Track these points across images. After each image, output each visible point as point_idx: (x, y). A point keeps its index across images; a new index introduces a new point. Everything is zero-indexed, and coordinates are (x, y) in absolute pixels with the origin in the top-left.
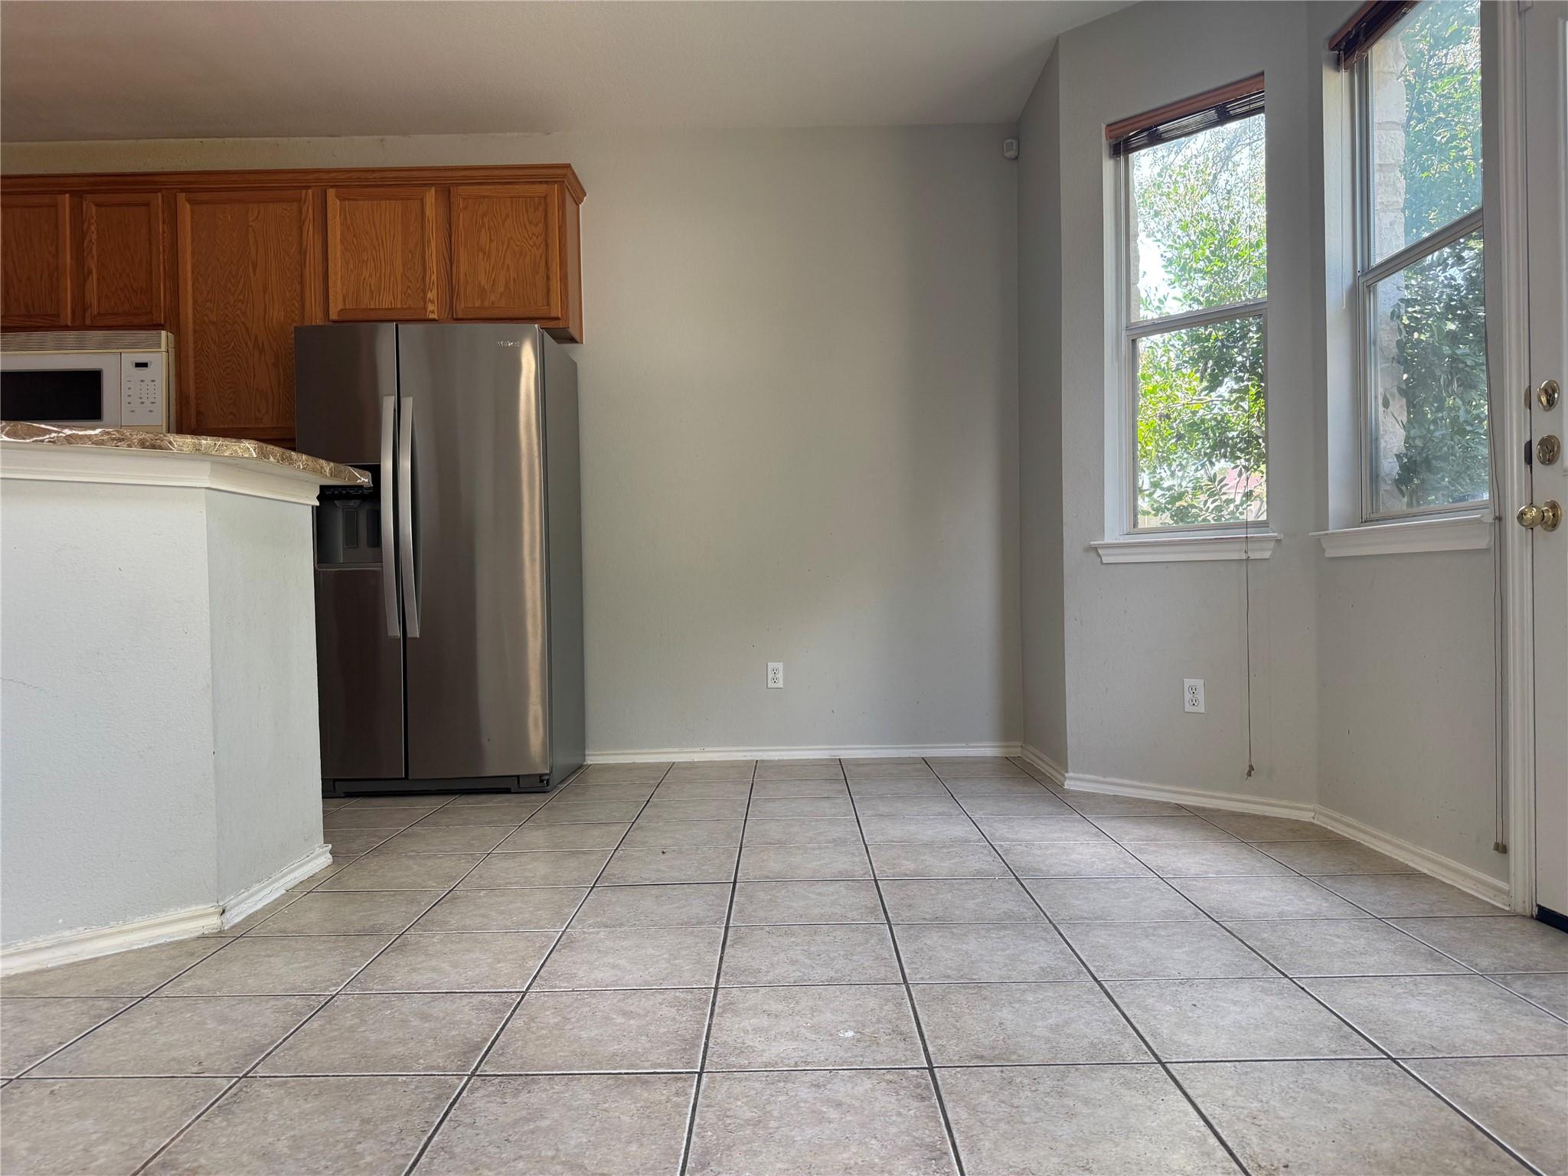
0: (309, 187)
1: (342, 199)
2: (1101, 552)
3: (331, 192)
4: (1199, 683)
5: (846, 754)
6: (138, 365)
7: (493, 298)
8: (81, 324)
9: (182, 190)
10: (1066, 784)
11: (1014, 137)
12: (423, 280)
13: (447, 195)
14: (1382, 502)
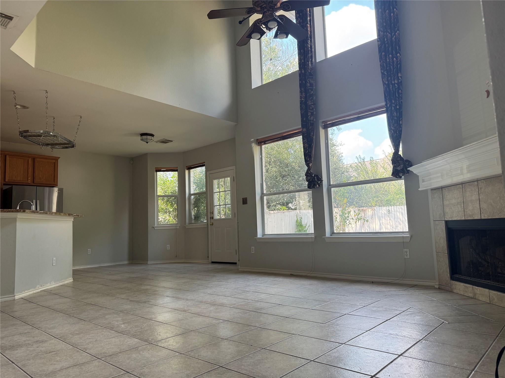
1: (9, 157)
2: (155, 228)
3: (7, 156)
4: (169, 245)
7: (42, 180)
10: (148, 263)
11: (132, 160)
12: (28, 175)
13: (34, 159)
14: (192, 221)
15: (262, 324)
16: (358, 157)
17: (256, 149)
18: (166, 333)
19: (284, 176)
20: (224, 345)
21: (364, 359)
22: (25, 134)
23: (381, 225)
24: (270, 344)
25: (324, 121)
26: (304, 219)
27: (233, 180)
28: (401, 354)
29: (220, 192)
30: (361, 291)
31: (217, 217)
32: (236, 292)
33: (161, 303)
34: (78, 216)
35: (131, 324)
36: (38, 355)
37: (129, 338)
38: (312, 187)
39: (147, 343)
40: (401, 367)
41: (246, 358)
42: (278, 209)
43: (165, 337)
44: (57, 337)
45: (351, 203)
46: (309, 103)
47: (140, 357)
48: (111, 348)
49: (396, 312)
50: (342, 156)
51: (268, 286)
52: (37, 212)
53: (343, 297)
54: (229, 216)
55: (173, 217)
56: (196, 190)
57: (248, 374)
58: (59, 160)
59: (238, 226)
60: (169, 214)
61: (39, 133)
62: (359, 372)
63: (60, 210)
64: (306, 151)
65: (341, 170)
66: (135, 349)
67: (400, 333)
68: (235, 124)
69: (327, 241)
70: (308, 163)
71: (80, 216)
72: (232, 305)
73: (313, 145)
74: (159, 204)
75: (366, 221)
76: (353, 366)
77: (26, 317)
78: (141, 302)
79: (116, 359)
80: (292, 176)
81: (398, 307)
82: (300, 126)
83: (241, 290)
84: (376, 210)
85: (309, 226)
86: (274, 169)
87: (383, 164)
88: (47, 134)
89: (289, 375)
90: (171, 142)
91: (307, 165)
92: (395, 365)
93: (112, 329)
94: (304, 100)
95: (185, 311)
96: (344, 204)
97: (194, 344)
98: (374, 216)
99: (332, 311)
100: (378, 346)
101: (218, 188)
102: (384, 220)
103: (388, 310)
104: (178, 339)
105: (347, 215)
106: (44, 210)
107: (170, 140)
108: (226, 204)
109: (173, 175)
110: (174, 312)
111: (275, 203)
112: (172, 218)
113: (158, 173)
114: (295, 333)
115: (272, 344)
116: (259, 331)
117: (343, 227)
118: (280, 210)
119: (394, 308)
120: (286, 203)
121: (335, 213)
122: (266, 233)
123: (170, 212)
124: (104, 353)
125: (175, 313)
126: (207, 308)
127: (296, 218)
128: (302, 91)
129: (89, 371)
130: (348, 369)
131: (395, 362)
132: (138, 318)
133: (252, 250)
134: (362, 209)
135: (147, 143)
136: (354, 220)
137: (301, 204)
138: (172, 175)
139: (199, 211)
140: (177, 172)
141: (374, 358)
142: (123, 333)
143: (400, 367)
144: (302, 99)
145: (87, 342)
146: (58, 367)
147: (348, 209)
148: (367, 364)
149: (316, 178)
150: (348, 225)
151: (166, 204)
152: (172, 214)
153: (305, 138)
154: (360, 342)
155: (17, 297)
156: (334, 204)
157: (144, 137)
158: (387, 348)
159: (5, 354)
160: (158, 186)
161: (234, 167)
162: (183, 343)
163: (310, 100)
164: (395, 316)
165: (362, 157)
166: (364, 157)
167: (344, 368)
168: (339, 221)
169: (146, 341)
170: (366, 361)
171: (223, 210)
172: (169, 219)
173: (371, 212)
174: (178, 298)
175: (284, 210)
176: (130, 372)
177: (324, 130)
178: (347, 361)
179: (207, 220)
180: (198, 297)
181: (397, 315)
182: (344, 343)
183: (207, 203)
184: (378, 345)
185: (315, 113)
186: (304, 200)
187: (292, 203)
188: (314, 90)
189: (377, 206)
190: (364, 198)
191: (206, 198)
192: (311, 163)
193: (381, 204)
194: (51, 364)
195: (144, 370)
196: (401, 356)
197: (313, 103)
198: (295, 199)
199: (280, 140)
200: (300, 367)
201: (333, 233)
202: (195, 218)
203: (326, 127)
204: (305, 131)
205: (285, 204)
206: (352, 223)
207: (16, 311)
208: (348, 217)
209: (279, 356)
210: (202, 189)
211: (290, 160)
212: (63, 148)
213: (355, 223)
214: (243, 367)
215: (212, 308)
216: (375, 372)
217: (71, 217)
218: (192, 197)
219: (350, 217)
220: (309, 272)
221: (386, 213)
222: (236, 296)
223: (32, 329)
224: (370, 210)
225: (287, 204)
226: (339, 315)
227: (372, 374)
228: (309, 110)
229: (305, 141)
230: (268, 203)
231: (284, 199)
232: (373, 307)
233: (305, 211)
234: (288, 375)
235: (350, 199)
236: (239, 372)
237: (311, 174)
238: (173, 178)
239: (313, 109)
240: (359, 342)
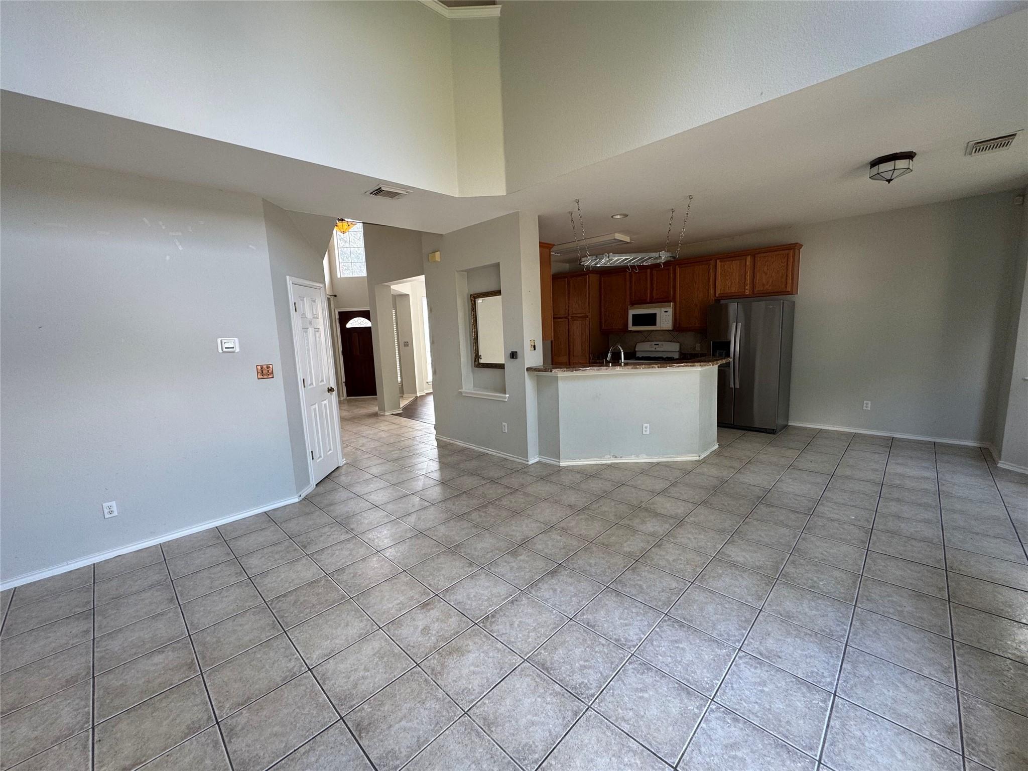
0: (711, 260)
1: (721, 262)
5: (895, 436)
6: (665, 312)
7: (767, 287)
8: (651, 302)
9: (677, 265)
12: (745, 283)
13: (754, 257)
90: (1012, 139)
155: (563, 464)
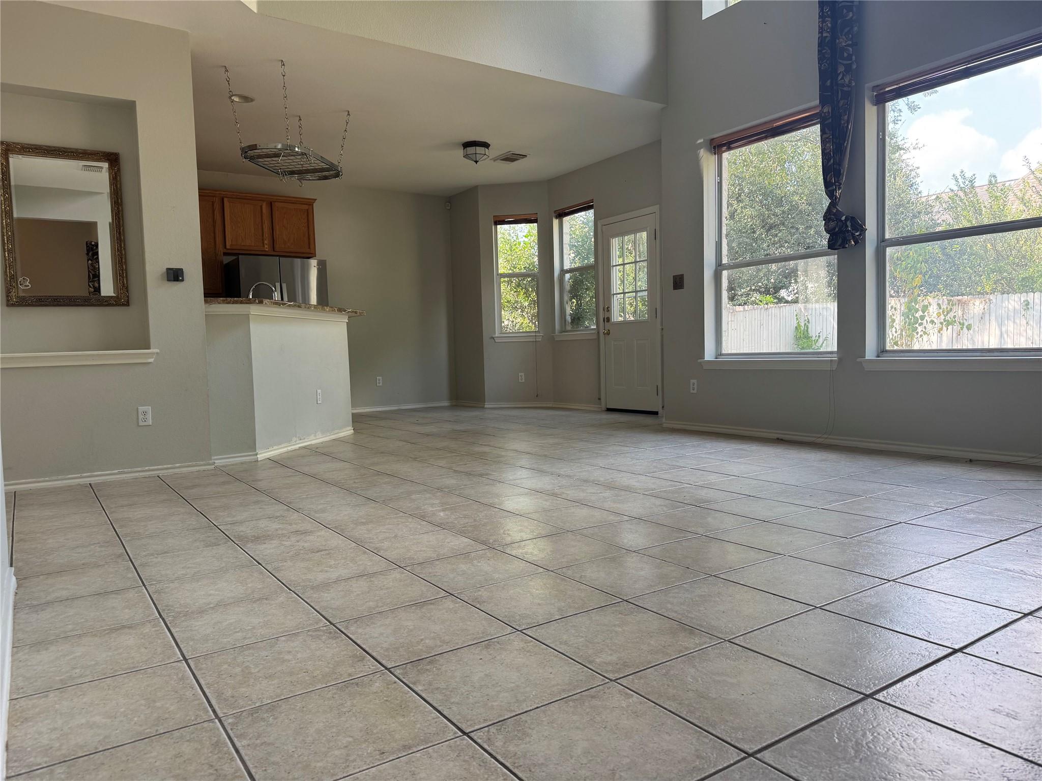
0: (215, 196)
1: (229, 201)
2: (495, 339)
3: (225, 200)
4: (523, 374)
7: (289, 244)
10: (486, 406)
11: (449, 202)
12: (263, 236)
13: (271, 205)
14: (567, 327)
15: (710, 531)
16: (958, 175)
17: (708, 162)
18: (521, 531)
19: (771, 228)
20: (632, 562)
21: (938, 614)
22: (251, 153)
23: (1004, 338)
24: (726, 569)
25: (877, 86)
26: (814, 324)
27: (653, 236)
28: (1029, 611)
29: (624, 264)
30: (941, 478)
31: (617, 317)
32: (655, 467)
33: (511, 478)
34: (356, 313)
35: (456, 512)
36: (299, 555)
37: (453, 535)
38: (840, 246)
39: (485, 547)
40: (1029, 639)
41: (676, 591)
42: (754, 303)
43: (518, 539)
44: (329, 527)
45: (930, 287)
46: (841, 43)
47: (473, 570)
48: (421, 551)
49: (1024, 526)
50: (918, 175)
51: (725, 459)
52: (284, 304)
53: (897, 488)
54: (643, 316)
55: (529, 319)
56: (575, 263)
57: (680, 619)
58: (314, 204)
59: (662, 336)
60: (522, 311)
61: (275, 150)
62: (925, 638)
63: (324, 300)
64: (829, 160)
65: (912, 209)
66: (464, 556)
67: (1031, 570)
68: (663, 106)
69: (866, 370)
70: (831, 189)
71: (358, 314)
72: (647, 491)
73: (845, 144)
74: (502, 291)
75: (965, 328)
76: (912, 625)
77: (277, 490)
78: (474, 475)
79: (430, 570)
80: (790, 225)
81: (1031, 516)
82: (817, 102)
83: (667, 465)
84: (994, 301)
85: (826, 339)
86: (748, 211)
87: (1021, 190)
88: (289, 151)
89: (767, 631)
90: (523, 158)
91: (830, 193)
92: (1014, 632)
93: (422, 518)
94: (828, 35)
95: (555, 495)
96: (915, 288)
97: (572, 555)
98: (987, 316)
99: (868, 514)
100: (974, 591)
101: (622, 256)
102: (1011, 324)
103: (1004, 520)
104: (542, 543)
105: (920, 313)
106: (295, 301)
107: (521, 153)
108: (638, 289)
109: (529, 232)
110: (535, 495)
111: (748, 289)
112: (527, 321)
113: (499, 226)
114: (782, 552)
115: (731, 568)
116: (705, 542)
117: (908, 341)
118: (760, 303)
119: (1020, 517)
120: (774, 288)
121: (890, 306)
122: (723, 352)
123: (523, 309)
124: (409, 559)
125: (537, 498)
126: (597, 493)
127: (796, 322)
128: (826, 14)
129: (384, 586)
130: (900, 631)
131: (1013, 626)
132: (468, 501)
133: (692, 386)
134: (959, 300)
135: (476, 162)
136: (936, 326)
137: (809, 292)
138: (526, 231)
139: (581, 306)
140: (536, 224)
141: (963, 614)
142: (441, 526)
143: (1024, 638)
144: (825, 35)
145: (380, 538)
146: (333, 575)
147: (923, 300)
148: (944, 626)
149: (849, 224)
150: (921, 336)
151: (515, 292)
152: (527, 313)
153: (826, 129)
154: (932, 581)
155: (261, 457)
156: (889, 291)
157: (471, 150)
158: (997, 598)
159: (247, 549)
160: (500, 254)
161: (656, 208)
162: (551, 551)
163: (844, 34)
164: (1021, 534)
165: (968, 175)
166: (974, 175)
167: (891, 628)
168: (898, 328)
169: (483, 543)
170: (944, 620)
171: (631, 304)
172: (523, 323)
173: (982, 307)
174: (542, 472)
175: (767, 304)
176: (456, 595)
177: (875, 107)
178: (897, 614)
179: (598, 324)
180: (580, 472)
181: (1028, 532)
182: (893, 580)
183: (597, 290)
184: (974, 589)
185: (854, 67)
186: (817, 282)
187: (787, 288)
188: (855, 9)
189: (996, 293)
190: (965, 275)
191: (596, 278)
192: (839, 190)
193: (1008, 287)
194: (321, 571)
195: (480, 593)
196: (1030, 617)
197: (850, 42)
198: (795, 280)
199: (766, 138)
200: (791, 617)
201: (882, 351)
202: (573, 320)
203: (881, 99)
204: (829, 111)
205: (773, 291)
206: (931, 331)
207: (260, 480)
208: (922, 318)
209: (746, 592)
210: (588, 258)
211: (788, 188)
212: (321, 178)
213: (939, 332)
214: (669, 606)
215: (608, 494)
216: (964, 642)
217: (343, 314)
218: (568, 276)
219: (926, 318)
220: (819, 436)
221: (1017, 307)
222: (656, 475)
223: (288, 510)
224: (977, 302)
225: (777, 289)
226: (884, 523)
227: (956, 646)
228: (841, 61)
229: (825, 136)
230: (731, 289)
231: (768, 279)
232: (968, 512)
233: (817, 306)
234: (764, 629)
235: (930, 277)
236: (662, 614)
237: (838, 214)
238: (529, 238)
239: (849, 57)
240: (929, 580)
